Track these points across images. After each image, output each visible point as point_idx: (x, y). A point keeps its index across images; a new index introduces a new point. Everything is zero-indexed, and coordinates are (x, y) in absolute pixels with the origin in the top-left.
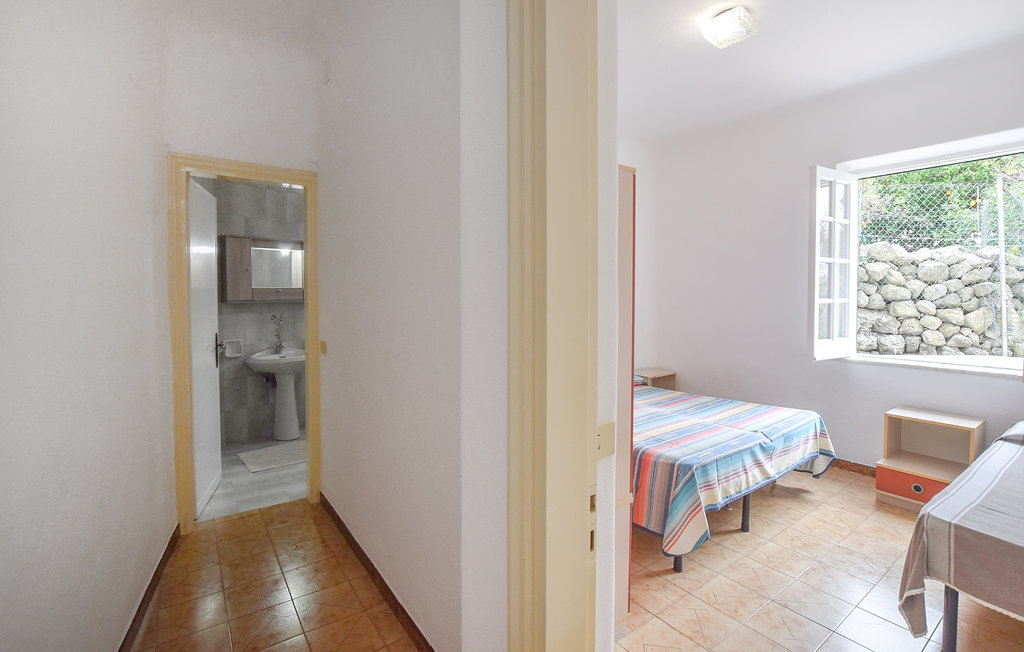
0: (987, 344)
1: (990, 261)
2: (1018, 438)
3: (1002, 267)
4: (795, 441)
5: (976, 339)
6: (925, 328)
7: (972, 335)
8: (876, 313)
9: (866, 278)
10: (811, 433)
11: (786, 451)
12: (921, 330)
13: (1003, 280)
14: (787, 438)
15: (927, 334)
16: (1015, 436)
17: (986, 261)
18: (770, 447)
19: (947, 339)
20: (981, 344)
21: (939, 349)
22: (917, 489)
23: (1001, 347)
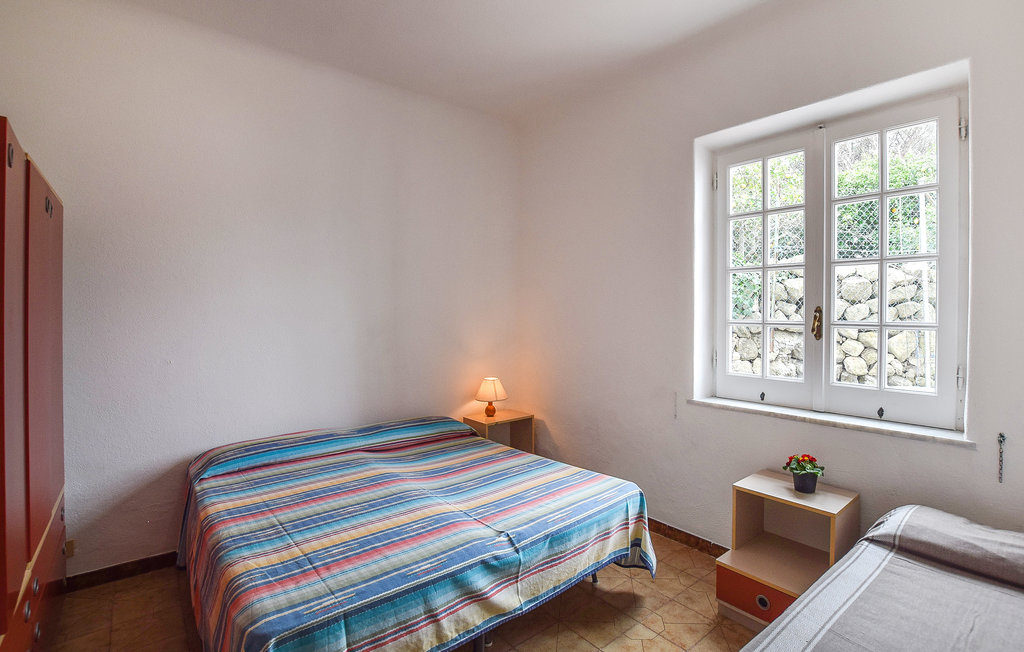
0: (911, 373)
1: (913, 278)
2: (887, 540)
3: (925, 284)
4: (575, 541)
5: (899, 367)
6: (846, 355)
7: (895, 362)
8: (796, 337)
9: (785, 296)
10: (617, 521)
11: (552, 561)
12: (842, 357)
13: (926, 300)
14: (556, 538)
15: (848, 362)
16: (885, 536)
17: (909, 278)
18: (510, 564)
19: (870, 367)
20: (905, 372)
21: (860, 378)
22: (763, 602)
23: (923, 376)
